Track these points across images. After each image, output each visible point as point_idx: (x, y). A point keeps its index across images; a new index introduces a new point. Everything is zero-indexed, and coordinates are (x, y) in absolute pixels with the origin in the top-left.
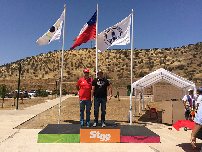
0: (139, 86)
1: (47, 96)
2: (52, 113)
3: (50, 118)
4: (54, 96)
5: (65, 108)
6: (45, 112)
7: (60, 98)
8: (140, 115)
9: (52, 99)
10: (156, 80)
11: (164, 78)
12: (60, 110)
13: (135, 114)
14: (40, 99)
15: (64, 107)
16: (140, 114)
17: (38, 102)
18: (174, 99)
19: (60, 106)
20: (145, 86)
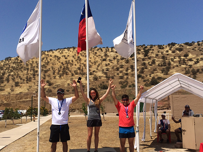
0: (149, 98)
1: (20, 118)
2: (28, 143)
3: (25, 150)
4: (29, 118)
5: (45, 134)
6: (17, 141)
7: (38, 120)
8: (152, 139)
9: (26, 122)
10: (173, 89)
11: (182, 85)
12: (39, 137)
13: (145, 138)
14: (8, 123)
15: (44, 132)
16: (152, 137)
17: (6, 127)
18: (197, 115)
19: (38, 132)
20: (157, 98)
